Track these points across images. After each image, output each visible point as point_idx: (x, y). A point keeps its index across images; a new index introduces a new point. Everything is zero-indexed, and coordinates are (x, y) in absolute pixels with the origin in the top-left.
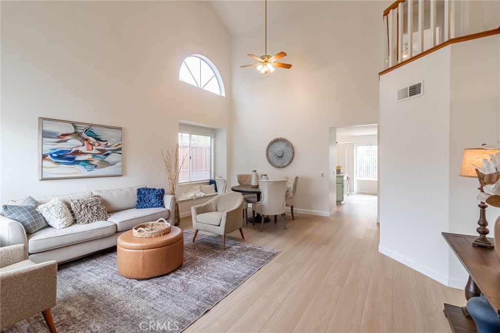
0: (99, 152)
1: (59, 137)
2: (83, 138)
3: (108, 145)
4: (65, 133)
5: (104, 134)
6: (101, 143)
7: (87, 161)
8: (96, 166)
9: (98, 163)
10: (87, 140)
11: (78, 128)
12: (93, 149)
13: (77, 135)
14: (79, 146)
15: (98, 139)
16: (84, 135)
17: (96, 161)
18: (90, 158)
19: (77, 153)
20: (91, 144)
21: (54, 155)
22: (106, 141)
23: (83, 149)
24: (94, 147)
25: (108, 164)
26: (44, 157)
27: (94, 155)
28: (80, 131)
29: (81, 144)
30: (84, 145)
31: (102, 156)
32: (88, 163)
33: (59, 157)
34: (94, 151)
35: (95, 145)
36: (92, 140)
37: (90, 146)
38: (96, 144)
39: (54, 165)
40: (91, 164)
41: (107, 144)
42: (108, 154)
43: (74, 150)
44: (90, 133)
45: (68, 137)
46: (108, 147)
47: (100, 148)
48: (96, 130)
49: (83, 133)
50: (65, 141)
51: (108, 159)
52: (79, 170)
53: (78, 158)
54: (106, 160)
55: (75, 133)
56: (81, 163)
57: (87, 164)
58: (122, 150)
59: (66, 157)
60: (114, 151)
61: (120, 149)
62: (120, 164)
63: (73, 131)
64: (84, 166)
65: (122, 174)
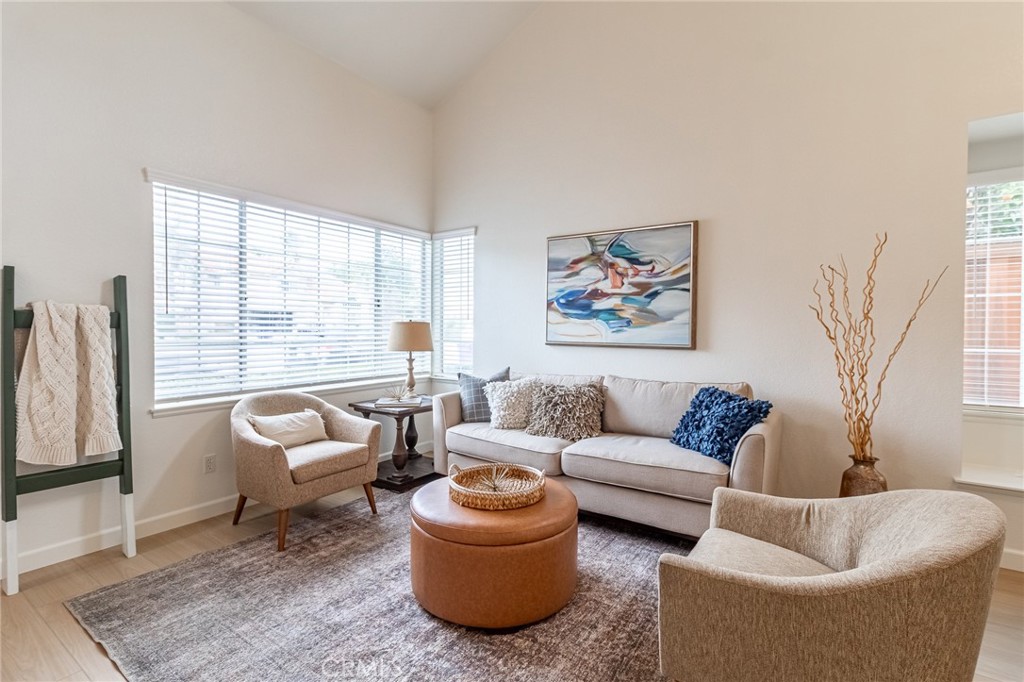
0: (635, 290)
1: (568, 267)
2: (606, 262)
3: (655, 271)
4: (576, 258)
5: (645, 249)
6: (639, 267)
7: (611, 312)
8: (629, 323)
9: (632, 314)
10: (612, 265)
11: (598, 243)
12: (623, 284)
13: (595, 257)
14: (599, 281)
15: (634, 261)
16: (608, 257)
17: (629, 312)
18: (616, 305)
19: (596, 294)
20: (621, 274)
21: (562, 301)
22: (651, 262)
23: (605, 286)
24: (625, 281)
25: (654, 318)
26: (549, 304)
27: (626, 298)
28: (601, 249)
29: (601, 275)
30: (606, 278)
31: (641, 298)
32: (614, 314)
33: (569, 304)
34: (626, 289)
35: (627, 275)
36: (622, 263)
37: (618, 277)
38: (631, 272)
39: (562, 320)
40: (621, 318)
41: (654, 268)
42: (656, 294)
43: (589, 289)
44: (620, 249)
45: (581, 265)
46: (657, 275)
47: (638, 279)
48: (629, 243)
49: (606, 253)
50: (577, 273)
51: (656, 305)
52: (598, 330)
53: (598, 305)
54: (650, 307)
55: (593, 254)
56: (602, 315)
57: (612, 317)
58: (690, 281)
59: (579, 304)
60: (669, 285)
61: (685, 278)
62: (687, 317)
63: (590, 252)
64: (606, 320)
65: (694, 347)
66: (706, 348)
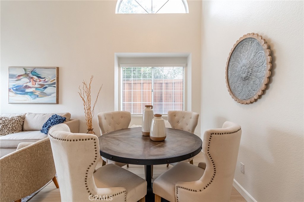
0: (40, 86)
1: (17, 78)
2: (30, 77)
3: (46, 81)
4: (20, 74)
5: (43, 73)
6: (41, 79)
7: (32, 93)
8: (38, 96)
9: (39, 94)
10: (32, 78)
11: (27, 70)
12: (36, 84)
13: (26, 75)
14: (28, 83)
15: (39, 77)
16: (31, 75)
17: (38, 93)
18: (34, 91)
19: (27, 87)
20: (35, 81)
21: (14, 89)
22: (44, 78)
23: (30, 84)
24: (36, 83)
25: (46, 95)
26: (10, 90)
27: (36, 88)
28: (28, 72)
29: (28, 81)
30: (30, 82)
31: (42, 89)
32: (33, 93)
33: (17, 90)
34: (37, 86)
35: (37, 81)
36: (35, 78)
37: (34, 82)
38: (38, 80)
39: (14, 95)
40: (35, 95)
41: (45, 80)
42: (46, 88)
43: (25, 85)
44: (35, 73)
45: (21, 77)
46: (46, 82)
47: (40, 83)
48: (38, 71)
49: (30, 74)
50: (20, 80)
51: (46, 91)
52: (27, 98)
53: (27, 90)
54: (44, 91)
55: (26, 74)
56: (29, 94)
57: (32, 94)
58: (57, 84)
59: (21, 90)
60: (50, 85)
61: (54, 83)
62: (55, 95)
63: (24, 73)
64: (30, 95)
65: (58, 103)
66: (61, 103)
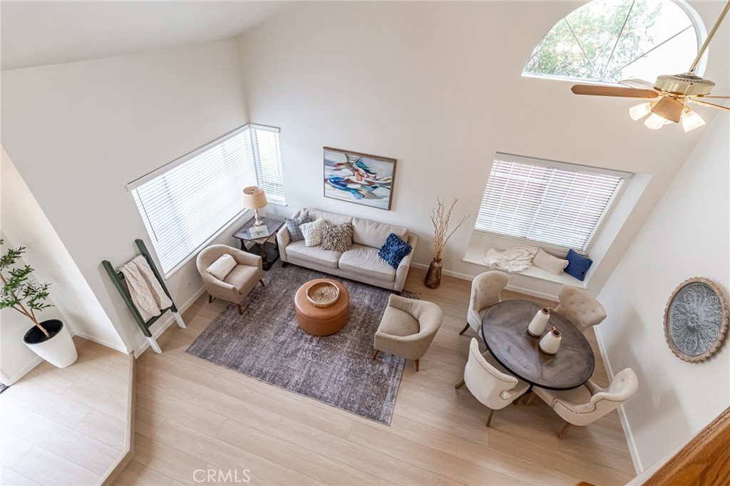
0: (367, 184)
1: (335, 166)
2: (354, 168)
3: (377, 178)
4: (340, 162)
5: (374, 166)
6: (370, 175)
7: (356, 190)
8: (364, 196)
9: (366, 193)
10: (357, 170)
11: (350, 158)
12: (362, 180)
13: (349, 165)
14: (350, 176)
15: (367, 171)
16: (355, 166)
17: (364, 192)
18: (358, 188)
19: (348, 181)
20: (361, 175)
21: (332, 180)
22: (375, 174)
23: (354, 179)
24: (363, 178)
25: (375, 197)
26: (325, 180)
27: (363, 186)
28: (352, 162)
29: (352, 173)
30: (354, 175)
31: (370, 188)
33: (336, 183)
34: (363, 182)
35: (364, 176)
36: (362, 171)
37: (360, 177)
38: (366, 176)
39: (332, 188)
40: (360, 194)
41: (376, 176)
42: (376, 187)
43: (346, 178)
44: (361, 164)
45: (342, 167)
46: (377, 180)
47: (368, 179)
48: (366, 161)
49: (354, 164)
50: (340, 170)
51: (375, 192)
52: (349, 195)
53: (350, 186)
54: (373, 192)
55: (348, 163)
56: (351, 191)
57: (356, 192)
58: (391, 185)
59: (340, 183)
60: (382, 185)
61: (390, 181)
62: (388, 199)
63: (346, 161)
64: (354, 193)
65: (390, 208)
66: (395, 210)
